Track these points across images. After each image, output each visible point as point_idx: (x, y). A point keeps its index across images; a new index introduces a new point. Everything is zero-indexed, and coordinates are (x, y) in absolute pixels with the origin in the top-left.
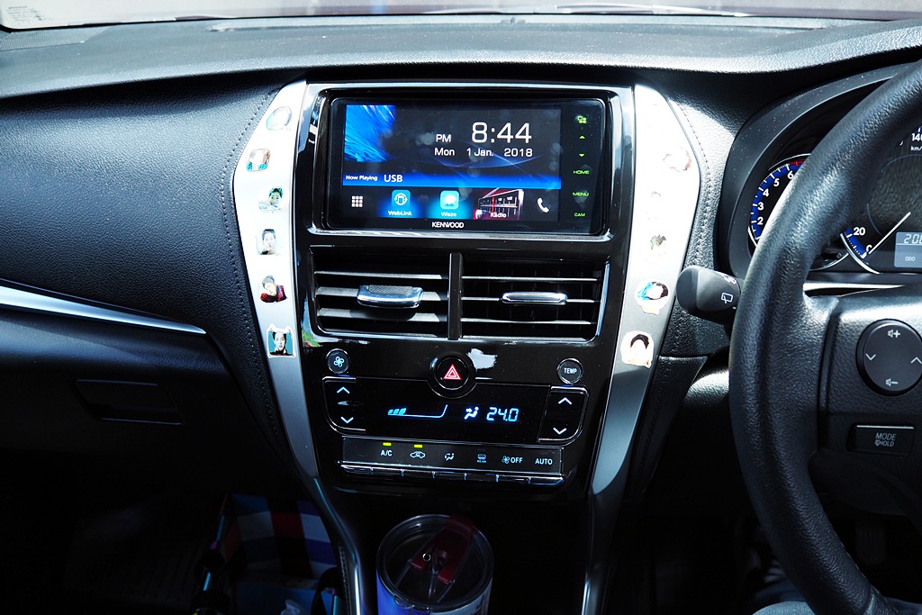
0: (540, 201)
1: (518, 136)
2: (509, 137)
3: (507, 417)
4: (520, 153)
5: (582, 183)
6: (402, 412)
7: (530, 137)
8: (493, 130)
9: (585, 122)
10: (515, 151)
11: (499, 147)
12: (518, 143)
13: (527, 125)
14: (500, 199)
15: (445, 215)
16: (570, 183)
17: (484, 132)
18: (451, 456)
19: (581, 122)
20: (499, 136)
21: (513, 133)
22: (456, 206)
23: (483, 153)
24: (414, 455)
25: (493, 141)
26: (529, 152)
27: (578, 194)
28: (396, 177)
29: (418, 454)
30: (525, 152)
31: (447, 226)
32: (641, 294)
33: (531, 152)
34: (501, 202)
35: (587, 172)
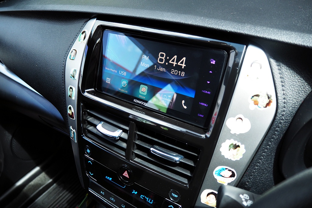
0: (183, 102)
1: (179, 64)
2: (175, 63)
3: (148, 200)
4: (178, 73)
5: (205, 98)
6: (111, 179)
7: (185, 66)
8: (168, 58)
9: (214, 63)
10: (176, 71)
11: (169, 67)
12: (178, 68)
13: (184, 58)
14: (165, 96)
15: (140, 97)
16: (199, 96)
17: (163, 58)
18: (124, 206)
19: (212, 63)
20: (170, 62)
21: (177, 62)
22: (145, 94)
23: (162, 69)
24: (111, 199)
25: (167, 64)
26: (183, 74)
27: (202, 104)
28: (124, 73)
29: (113, 199)
30: (181, 73)
31: (140, 103)
32: (217, 173)
33: (184, 74)
34: (165, 97)
35: (209, 93)
